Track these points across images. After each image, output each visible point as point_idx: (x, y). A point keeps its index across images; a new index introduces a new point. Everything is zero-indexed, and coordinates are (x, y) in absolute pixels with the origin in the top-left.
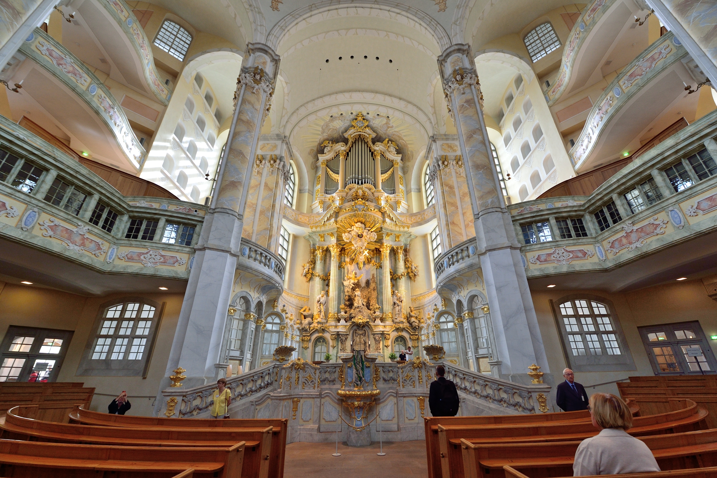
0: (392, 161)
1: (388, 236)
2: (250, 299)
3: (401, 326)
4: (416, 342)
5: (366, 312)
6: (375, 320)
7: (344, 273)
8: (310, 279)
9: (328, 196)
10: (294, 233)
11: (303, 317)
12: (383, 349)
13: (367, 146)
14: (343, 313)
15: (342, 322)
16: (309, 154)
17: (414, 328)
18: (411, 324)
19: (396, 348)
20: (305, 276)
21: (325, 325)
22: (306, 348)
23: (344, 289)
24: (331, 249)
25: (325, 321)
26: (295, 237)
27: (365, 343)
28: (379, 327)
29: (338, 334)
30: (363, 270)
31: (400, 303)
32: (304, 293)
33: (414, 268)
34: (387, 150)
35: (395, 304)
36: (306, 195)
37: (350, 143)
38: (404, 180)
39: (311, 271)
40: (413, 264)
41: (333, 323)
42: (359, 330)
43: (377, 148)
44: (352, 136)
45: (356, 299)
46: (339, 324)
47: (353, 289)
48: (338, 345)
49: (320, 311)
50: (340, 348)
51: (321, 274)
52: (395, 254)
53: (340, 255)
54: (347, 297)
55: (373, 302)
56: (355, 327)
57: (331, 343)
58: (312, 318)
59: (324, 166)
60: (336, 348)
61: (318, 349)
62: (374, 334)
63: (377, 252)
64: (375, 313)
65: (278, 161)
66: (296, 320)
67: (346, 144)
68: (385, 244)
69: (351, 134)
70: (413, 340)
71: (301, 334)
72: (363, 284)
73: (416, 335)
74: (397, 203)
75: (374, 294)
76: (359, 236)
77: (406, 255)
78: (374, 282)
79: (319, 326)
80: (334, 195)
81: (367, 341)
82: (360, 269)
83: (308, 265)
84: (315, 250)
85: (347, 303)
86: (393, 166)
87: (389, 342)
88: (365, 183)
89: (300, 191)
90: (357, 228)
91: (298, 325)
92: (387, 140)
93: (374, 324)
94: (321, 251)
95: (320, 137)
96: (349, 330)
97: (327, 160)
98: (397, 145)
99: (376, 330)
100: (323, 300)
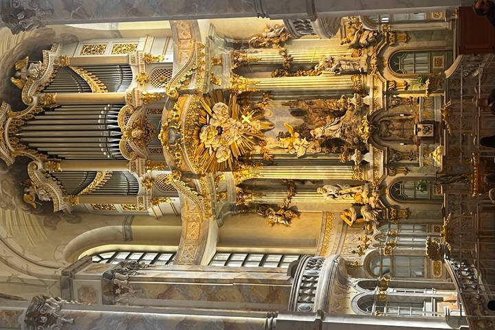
0: (55, 67)
1: (215, 80)
2: (360, 296)
3: (373, 61)
4: (399, 35)
7: (283, 155)
8: (294, 210)
9: (141, 188)
10: (215, 244)
11: (359, 220)
12: (411, 92)
13: (33, 119)
14: (354, 158)
15: (368, 158)
16: (55, 229)
17: (378, 38)
18: (370, 43)
19: (409, 70)
20: (289, 220)
21: (373, 186)
22: (408, 213)
23: (311, 155)
24: (243, 179)
25: (366, 184)
26: (221, 242)
27: (401, 121)
28: (376, 97)
29: (387, 165)
32: (319, 220)
33: (272, 34)
34: (35, 79)
36: (135, 227)
37: (29, 154)
38: (91, 43)
39: (281, 212)
40: (264, 35)
41: (370, 173)
42: (381, 130)
43: (35, 99)
44: (12, 150)
45: (327, 134)
46: (371, 164)
47: (309, 138)
48: (404, 165)
49: (351, 193)
50: (408, 161)
51: (285, 195)
54: (324, 149)
55: (332, 105)
57: (400, 175)
58: (360, 205)
59: (77, 199)
60: (409, 168)
61: (410, 194)
62: (388, 107)
63: (245, 99)
65: (115, 281)
66: (364, 232)
67: (31, 160)
68: (231, 86)
70: (396, 40)
71: (386, 222)
72: (300, 121)
73: (388, 35)
74: (148, 61)
75: (318, 103)
76: (219, 134)
77: (247, 45)
78: (297, 105)
79: (374, 194)
80: (140, 179)
81: (398, 118)
82: (272, 127)
83: (270, 217)
84: (242, 207)
85: (334, 149)
86: (67, 68)
88: (116, 124)
89: (128, 239)
91: (374, 228)
92: (13, 80)
93: (371, 107)
94: (244, 197)
95: (20, 212)
96: (380, 147)
97: (64, 194)
98: (23, 58)
99: (381, 103)
100: (332, 190)
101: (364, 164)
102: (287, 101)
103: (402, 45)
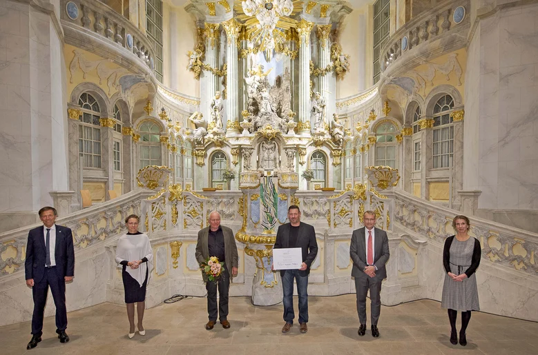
1: (310, 8)
2: (104, 97)
3: (321, 138)
4: (339, 158)
5: (276, 119)
6: (288, 131)
7: (246, 66)
8: (200, 75)
11: (193, 125)
14: (246, 121)
15: (245, 132)
17: (337, 142)
18: (334, 137)
19: (313, 165)
20: (192, 69)
21: (223, 137)
22: (201, 164)
23: (246, 89)
25: (223, 131)
30: (273, 63)
31: (321, 109)
32: (193, 94)
39: (199, 62)
41: (234, 134)
42: (267, 143)
45: (263, 102)
46: (241, 135)
48: (240, 161)
51: (213, 66)
52: (318, 38)
53: (239, 39)
54: (251, 100)
55: (286, 108)
57: (232, 158)
58: (206, 128)
60: (238, 166)
63: (293, 34)
64: (287, 122)
66: (184, 129)
68: (305, 21)
70: (335, 156)
71: (193, 147)
72: (272, 82)
73: (339, 150)
76: (266, 6)
77: (333, 40)
78: (286, 80)
79: (216, 137)
81: (277, 157)
82: (268, 60)
83: (195, 53)
84: (203, 30)
85: (252, 108)
87: (305, 159)
91: (188, 136)
93: (286, 135)
94: (212, 31)
96: (254, 143)
99: (290, 142)
100: (218, 103)
101: (241, 131)
102: (289, 71)
103: (330, 161)
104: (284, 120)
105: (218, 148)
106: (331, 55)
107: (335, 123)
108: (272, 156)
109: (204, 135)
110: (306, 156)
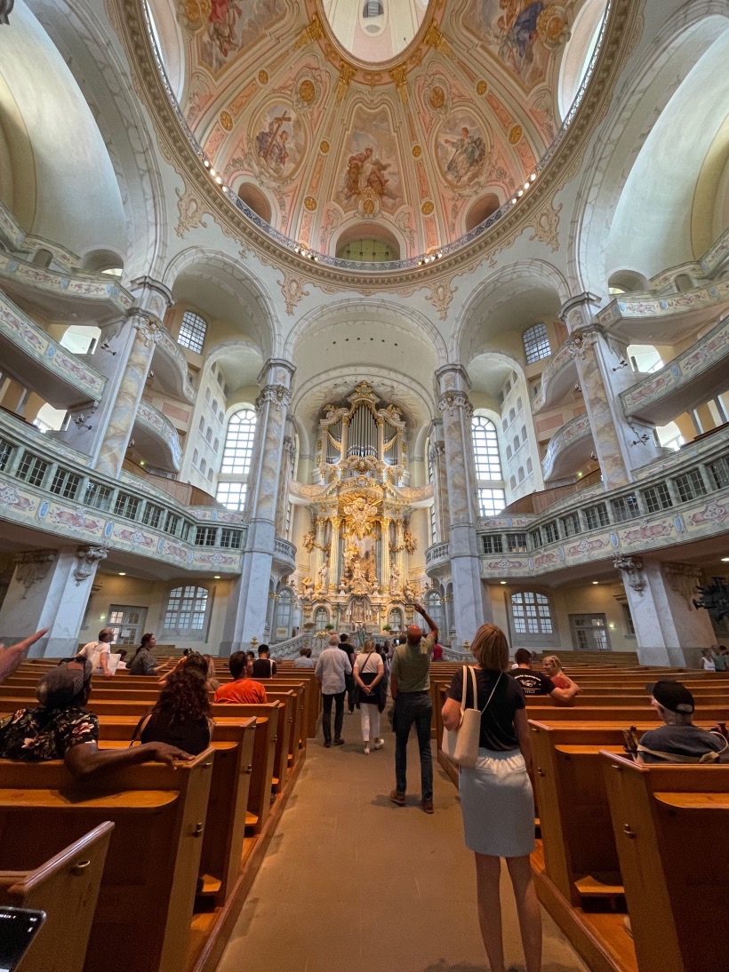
0: (396, 427)
1: (389, 509)
4: (411, 613)
5: (365, 584)
6: (373, 593)
7: (345, 545)
8: (311, 550)
9: (331, 465)
10: (296, 503)
11: (306, 587)
12: (380, 620)
13: (371, 413)
14: (343, 585)
15: (342, 593)
16: (312, 418)
17: (410, 601)
18: (407, 597)
19: (392, 619)
20: (307, 546)
21: (326, 596)
22: (308, 617)
23: (344, 561)
24: (332, 521)
25: (326, 592)
26: (297, 507)
27: (363, 614)
28: (377, 599)
29: (338, 605)
30: (363, 542)
31: (397, 577)
32: (306, 564)
33: (412, 542)
34: (391, 416)
35: (392, 577)
36: (307, 461)
37: (353, 409)
38: (407, 447)
39: (312, 542)
40: (412, 537)
41: (334, 594)
43: (381, 415)
44: (355, 401)
45: (356, 570)
46: (339, 595)
47: (353, 561)
48: (338, 614)
49: (321, 583)
50: (340, 617)
51: (322, 545)
52: (395, 527)
53: (341, 525)
54: (347, 569)
55: (371, 574)
56: (354, 599)
57: (331, 613)
58: (314, 588)
59: (326, 432)
60: (336, 617)
61: (319, 618)
62: (372, 606)
63: (378, 524)
64: (373, 585)
67: (349, 410)
68: (385, 517)
69: (354, 399)
70: (408, 612)
71: (304, 603)
72: (363, 555)
74: (399, 474)
75: (373, 567)
76: (360, 509)
77: (405, 528)
78: (373, 554)
79: (321, 596)
80: (336, 465)
81: (365, 612)
82: (360, 540)
83: (309, 535)
84: (316, 520)
85: (347, 574)
86: (396, 433)
87: (386, 614)
88: (368, 455)
89: (301, 456)
90: (358, 502)
91: (301, 595)
92: (391, 406)
93: (372, 596)
94: (322, 521)
95: (322, 401)
96: (349, 601)
97: (330, 426)
98: (402, 411)
99: (373, 602)
100: (324, 572)
101: (339, 591)
102: (375, 548)
103: (405, 615)
104: (370, 584)
105: (322, 604)
106: (405, 537)
107: (408, 587)
108: (361, 611)
109: (312, 594)
110: (386, 613)
